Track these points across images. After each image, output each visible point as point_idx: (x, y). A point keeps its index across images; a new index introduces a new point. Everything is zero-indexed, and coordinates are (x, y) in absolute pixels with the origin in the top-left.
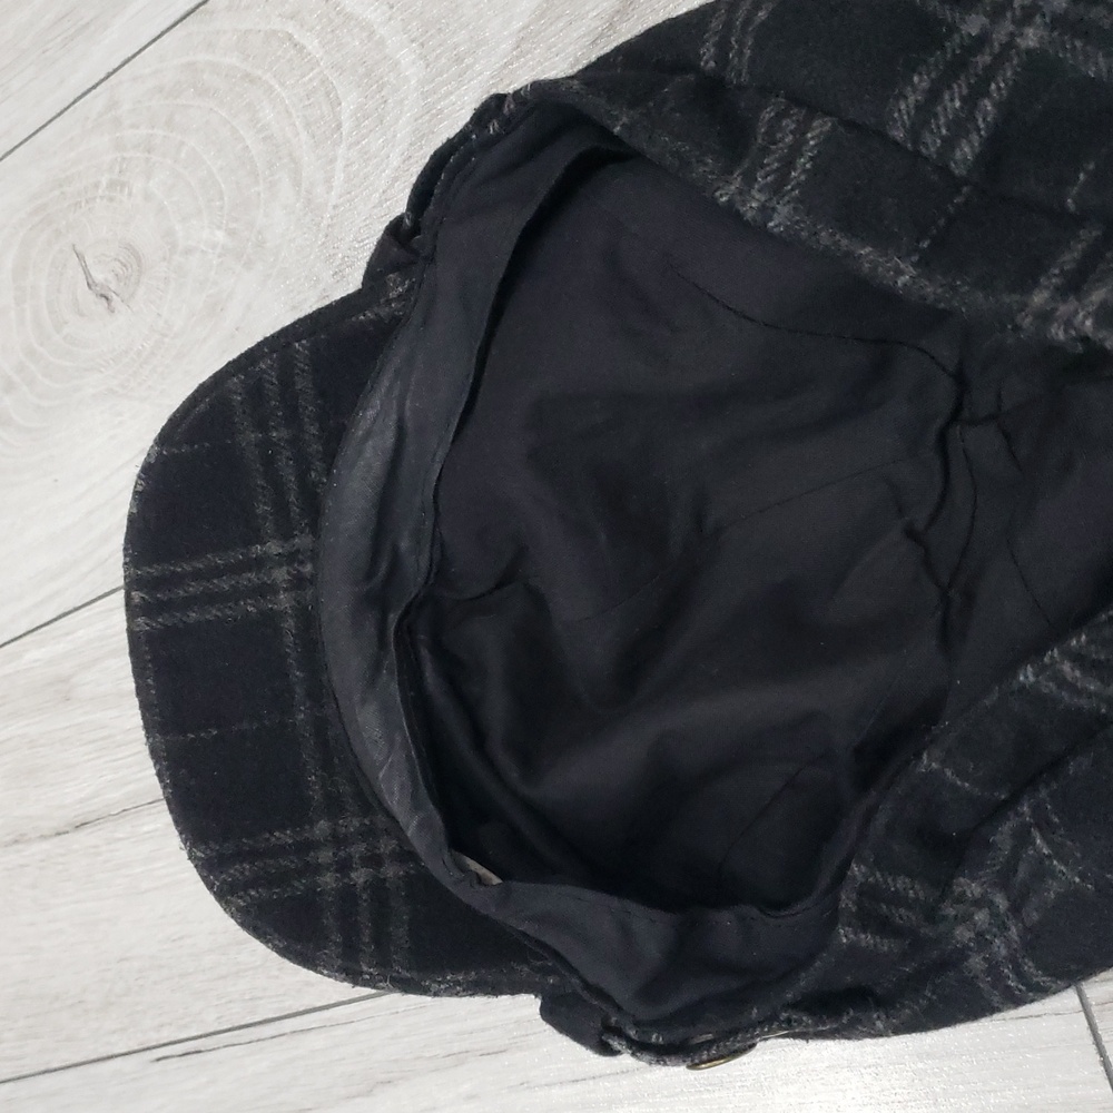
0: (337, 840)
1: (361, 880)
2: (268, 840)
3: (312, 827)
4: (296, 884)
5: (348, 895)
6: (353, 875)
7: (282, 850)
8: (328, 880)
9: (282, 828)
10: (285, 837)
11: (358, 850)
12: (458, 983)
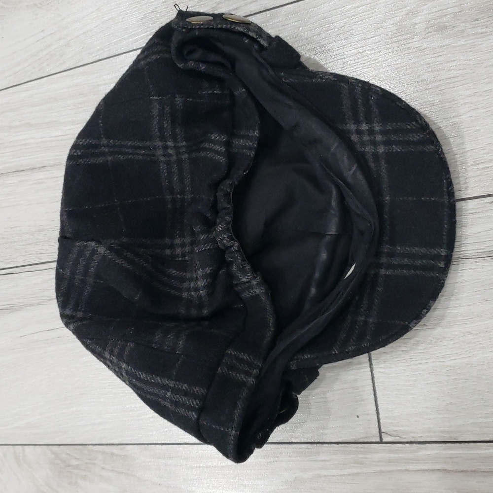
0: (374, 143)
1: (364, 125)
2: (403, 149)
3: (385, 151)
4: (390, 128)
5: (369, 120)
6: (367, 128)
7: (397, 143)
8: (377, 128)
9: (397, 152)
10: (396, 148)
11: (366, 138)
12: (321, 78)
